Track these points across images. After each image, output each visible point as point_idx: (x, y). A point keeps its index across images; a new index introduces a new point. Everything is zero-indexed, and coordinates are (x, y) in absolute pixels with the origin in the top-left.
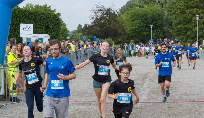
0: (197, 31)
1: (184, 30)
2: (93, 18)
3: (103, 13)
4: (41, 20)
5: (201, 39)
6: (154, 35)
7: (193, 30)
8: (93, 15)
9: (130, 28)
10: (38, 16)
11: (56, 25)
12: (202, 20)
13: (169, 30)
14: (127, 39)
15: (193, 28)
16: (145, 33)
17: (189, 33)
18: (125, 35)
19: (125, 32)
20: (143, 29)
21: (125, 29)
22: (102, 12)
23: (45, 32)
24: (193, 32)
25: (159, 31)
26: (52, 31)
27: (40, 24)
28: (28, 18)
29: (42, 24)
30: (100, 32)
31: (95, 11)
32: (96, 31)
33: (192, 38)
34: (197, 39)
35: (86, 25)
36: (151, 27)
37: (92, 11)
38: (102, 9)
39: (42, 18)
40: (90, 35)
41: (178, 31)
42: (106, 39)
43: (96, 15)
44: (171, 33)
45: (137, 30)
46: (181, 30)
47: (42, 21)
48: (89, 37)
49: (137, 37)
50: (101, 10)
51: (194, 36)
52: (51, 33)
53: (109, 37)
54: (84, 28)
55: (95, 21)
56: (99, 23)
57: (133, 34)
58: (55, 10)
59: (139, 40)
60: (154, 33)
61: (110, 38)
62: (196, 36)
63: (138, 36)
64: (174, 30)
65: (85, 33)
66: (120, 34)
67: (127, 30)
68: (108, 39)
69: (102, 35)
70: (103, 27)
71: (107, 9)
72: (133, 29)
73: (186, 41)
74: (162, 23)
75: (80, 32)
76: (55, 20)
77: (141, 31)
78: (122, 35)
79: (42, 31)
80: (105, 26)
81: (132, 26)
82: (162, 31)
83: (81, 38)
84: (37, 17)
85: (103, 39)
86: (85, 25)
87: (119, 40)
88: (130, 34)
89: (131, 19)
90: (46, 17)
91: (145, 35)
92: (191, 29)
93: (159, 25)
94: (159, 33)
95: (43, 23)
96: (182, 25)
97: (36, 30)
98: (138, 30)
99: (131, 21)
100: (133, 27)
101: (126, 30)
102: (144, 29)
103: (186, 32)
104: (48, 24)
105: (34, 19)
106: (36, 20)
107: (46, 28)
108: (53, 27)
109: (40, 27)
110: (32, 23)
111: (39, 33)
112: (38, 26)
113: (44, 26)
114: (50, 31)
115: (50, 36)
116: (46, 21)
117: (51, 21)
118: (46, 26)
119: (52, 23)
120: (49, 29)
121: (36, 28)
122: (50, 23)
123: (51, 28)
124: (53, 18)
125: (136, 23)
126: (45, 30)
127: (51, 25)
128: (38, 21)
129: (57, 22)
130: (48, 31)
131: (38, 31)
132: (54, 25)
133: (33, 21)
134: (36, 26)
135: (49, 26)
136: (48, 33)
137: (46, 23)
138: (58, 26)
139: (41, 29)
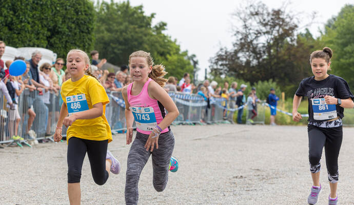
2: (238, 32)
3: (262, 21)
4: (33, 9)
8: (239, 25)
22: (261, 18)
23: (45, 43)
26: (67, 42)
27: (29, 19)
29: (39, 20)
31: (242, 16)
37: (235, 17)
38: (261, 10)
42: (260, 82)
43: (245, 25)
47: (37, 14)
50: (257, 14)
55: (241, 39)
58: (155, 14)
68: (266, 83)
69: (259, 74)
71: (274, 11)
72: (344, 64)
76: (77, 13)
79: (37, 42)
89: (340, 41)
90: (49, 3)
95: (41, 19)
97: (17, 38)
99: (338, 44)
100: (342, 61)
104: (56, 22)
105: (13, 5)
106: (18, 10)
107: (49, 34)
108: (70, 31)
109: (30, 29)
110: (5, 17)
111: (26, 45)
112: (24, 26)
113: (42, 26)
114: (61, 41)
115: (56, 54)
116: (49, 14)
117: (64, 14)
118: (50, 28)
119: (67, 21)
120: (57, 37)
121: (17, 32)
122: (61, 20)
123: (64, 33)
124: (73, 6)
125: (350, 50)
126: (45, 38)
127: (63, 25)
128: (24, 13)
129: (84, 17)
130: (56, 42)
131: (25, 39)
132: (73, 26)
133: (9, 10)
134: (19, 26)
135: (59, 28)
136: (55, 46)
137: (50, 18)
138: (88, 29)
139: (33, 36)
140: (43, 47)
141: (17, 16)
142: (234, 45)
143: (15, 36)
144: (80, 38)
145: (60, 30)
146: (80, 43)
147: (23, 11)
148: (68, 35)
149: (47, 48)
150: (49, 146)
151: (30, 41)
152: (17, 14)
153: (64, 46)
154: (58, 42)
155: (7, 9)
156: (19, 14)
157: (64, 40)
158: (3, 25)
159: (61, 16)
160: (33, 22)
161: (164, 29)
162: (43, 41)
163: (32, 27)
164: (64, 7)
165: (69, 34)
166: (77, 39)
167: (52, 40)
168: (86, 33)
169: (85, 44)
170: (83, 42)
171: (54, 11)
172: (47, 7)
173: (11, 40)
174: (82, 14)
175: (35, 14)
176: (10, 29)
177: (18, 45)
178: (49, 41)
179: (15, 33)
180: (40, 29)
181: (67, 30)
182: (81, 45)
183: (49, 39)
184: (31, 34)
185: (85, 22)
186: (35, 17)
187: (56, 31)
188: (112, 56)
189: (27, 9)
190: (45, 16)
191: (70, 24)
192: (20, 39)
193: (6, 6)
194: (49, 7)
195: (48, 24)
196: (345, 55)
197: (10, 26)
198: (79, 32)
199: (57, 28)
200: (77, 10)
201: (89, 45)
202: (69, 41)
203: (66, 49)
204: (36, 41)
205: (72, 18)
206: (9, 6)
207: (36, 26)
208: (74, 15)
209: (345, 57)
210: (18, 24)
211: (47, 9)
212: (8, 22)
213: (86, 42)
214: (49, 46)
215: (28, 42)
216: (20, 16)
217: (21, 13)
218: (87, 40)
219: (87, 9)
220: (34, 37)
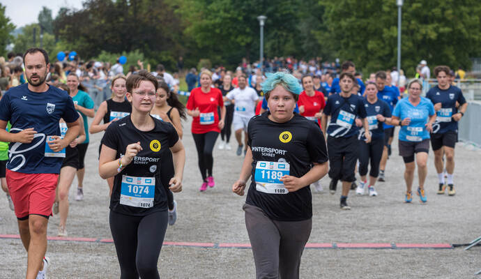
0: (396, 39)
1: (358, 33)
5: (407, 63)
6: (268, 45)
7: (384, 36)
9: (199, 23)
12: (410, 6)
13: (312, 32)
14: (188, 56)
15: (385, 30)
16: (243, 41)
17: (371, 45)
18: (183, 43)
19: (181, 34)
20: (235, 28)
21: (182, 25)
24: (384, 42)
25: (282, 35)
30: (106, 31)
32: (96, 28)
33: (380, 58)
34: (396, 62)
35: (63, 11)
36: (262, 23)
40: (78, 39)
41: (339, 37)
42: (124, 53)
44: (320, 42)
45: (218, 31)
46: (348, 33)
48: (76, 47)
49: (218, 51)
51: (387, 52)
53: (136, 49)
54: (57, 19)
56: (105, 5)
57: (207, 43)
59: (224, 61)
60: (269, 40)
61: (138, 51)
62: (392, 54)
63: (221, 47)
64: (330, 32)
65: (62, 34)
66: (169, 40)
67: (188, 30)
68: (131, 54)
69: (114, 41)
70: (117, 18)
72: (207, 26)
73: (364, 66)
74: (292, 11)
75: (47, 31)
77: (230, 34)
78: (173, 43)
80: (122, 15)
81: (204, 17)
82: (291, 35)
83: (50, 48)
85: (116, 53)
86: (62, 9)
87: (164, 58)
88: (198, 41)
91: (243, 44)
92: (377, 34)
93: (282, 15)
94: (282, 40)
96: (353, 19)
98: (221, 31)
100: (206, 22)
101: (184, 28)
102: (238, 27)
103: (365, 42)
125: (216, 9)
142: (84, 5)
196: (210, 14)
209: (210, 17)
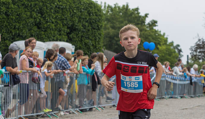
4: (56, 12)
10: (50, 4)
11: (91, 24)
23: (66, 38)
26: (82, 36)
27: (53, 20)
28: (26, 7)
29: (60, 20)
39: (59, 8)
47: (59, 15)
52: (81, 41)
58: (148, 14)
76: (89, 14)
84: (47, 6)
90: (68, 7)
95: (62, 20)
104: (73, 21)
105: (41, 9)
106: (44, 13)
107: (69, 30)
108: (85, 28)
109: (54, 27)
110: (35, 18)
111: (51, 40)
112: (49, 25)
113: (63, 25)
114: (78, 36)
115: (74, 46)
116: (68, 15)
117: (79, 15)
118: (69, 26)
119: (82, 20)
120: (75, 33)
121: (44, 30)
122: (77, 20)
123: (80, 30)
124: (86, 9)
126: (65, 34)
127: (79, 23)
128: (49, 15)
129: (94, 17)
130: (74, 36)
131: (50, 35)
132: (87, 24)
133: (37, 13)
134: (45, 25)
135: (76, 26)
136: (73, 40)
137: (69, 19)
138: (98, 26)
139: (56, 32)
140: (64, 41)
141: (44, 18)
143: (43, 33)
144: (92, 34)
145: (76, 27)
146: (93, 38)
147: (49, 13)
148: (83, 32)
149: (67, 41)
150: (71, 117)
151: (54, 37)
152: (44, 16)
153: (80, 40)
154: (76, 37)
155: (36, 12)
156: (45, 16)
157: (80, 35)
158: (33, 25)
159: (77, 17)
160: (56, 22)
161: (155, 26)
162: (64, 37)
163: (55, 26)
164: (80, 10)
165: (84, 30)
166: (90, 34)
167: (71, 36)
168: (96, 29)
169: (96, 38)
170: (95, 36)
171: (72, 13)
172: (67, 10)
173: (40, 36)
174: (93, 15)
175: (57, 16)
176: (39, 28)
177: (45, 40)
178: (68, 37)
179: (42, 31)
180: (61, 27)
181: (82, 27)
182: (94, 39)
183: (68, 35)
184: (55, 31)
185: (96, 21)
186: (57, 18)
187: (74, 28)
188: (116, 47)
189: (51, 12)
190: (65, 17)
191: (84, 23)
192: (47, 35)
193: (36, 10)
194: (68, 10)
195: (67, 23)
197: (38, 25)
198: (92, 29)
199: (74, 26)
200: (89, 12)
201: (99, 38)
202: (83, 36)
203: (81, 42)
204: (59, 36)
205: (86, 18)
206: (37, 10)
207: (59, 25)
208: (87, 16)
210: (45, 24)
211: (66, 12)
212: (37, 22)
213: (97, 36)
214: (68, 40)
215: (52, 38)
216: (46, 18)
217: (46, 15)
218: (98, 35)
219: (97, 11)
220: (57, 34)
